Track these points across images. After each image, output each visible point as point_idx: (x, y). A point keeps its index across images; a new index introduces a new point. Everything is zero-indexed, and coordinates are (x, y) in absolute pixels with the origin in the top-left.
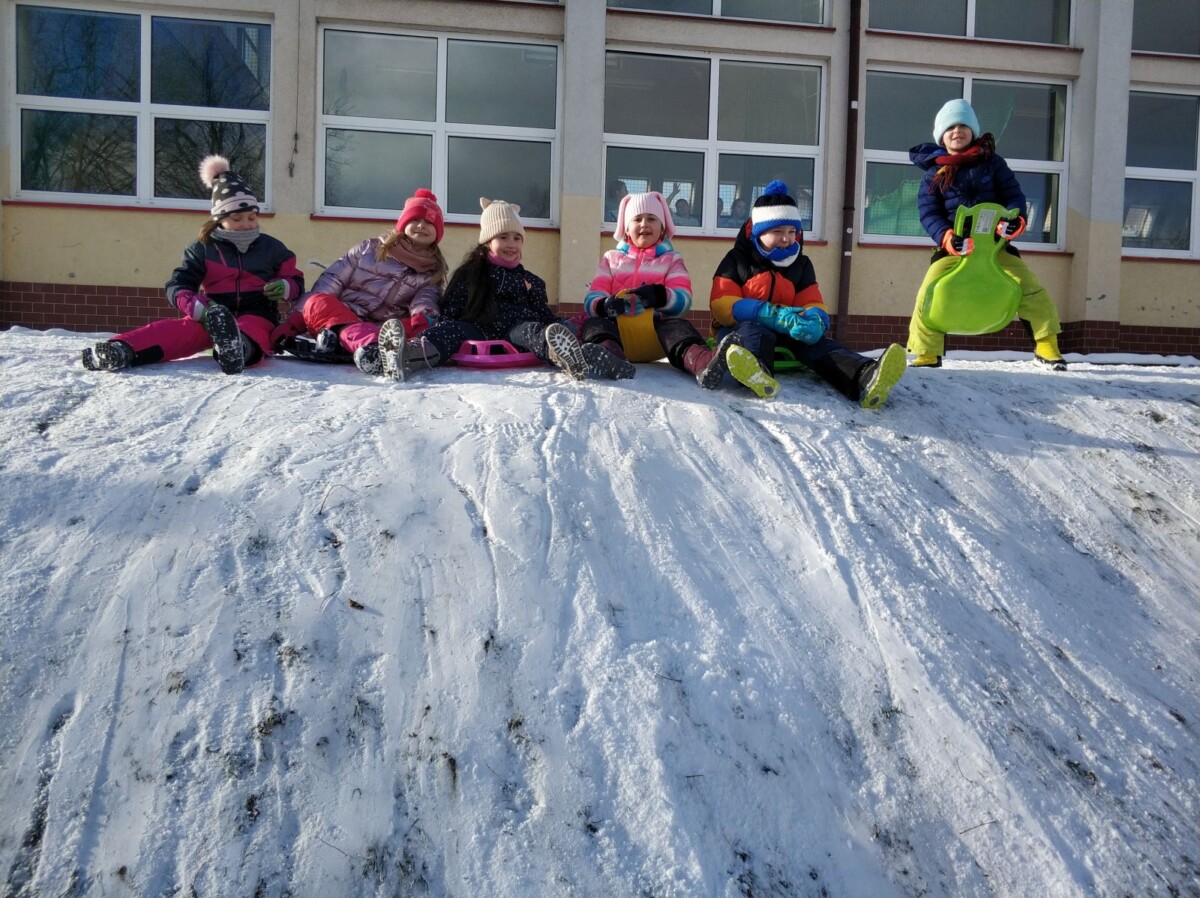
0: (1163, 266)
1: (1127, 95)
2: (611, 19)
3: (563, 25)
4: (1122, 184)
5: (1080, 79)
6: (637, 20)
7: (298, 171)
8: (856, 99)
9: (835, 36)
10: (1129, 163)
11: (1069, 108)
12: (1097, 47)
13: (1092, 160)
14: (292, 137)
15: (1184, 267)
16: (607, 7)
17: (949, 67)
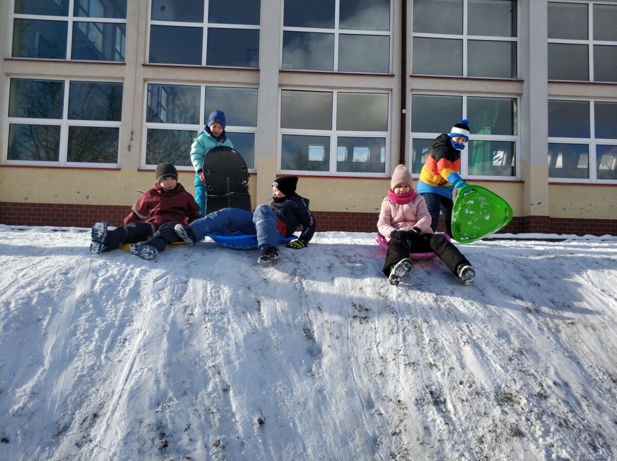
0: (574, 187)
1: (547, 101)
2: (282, 74)
3: (259, 78)
4: (547, 147)
5: (523, 95)
6: (296, 75)
7: (133, 149)
8: (405, 108)
9: (395, 78)
10: (550, 136)
11: (519, 109)
12: (530, 79)
13: (530, 135)
14: (131, 133)
15: (586, 188)
16: (281, 69)
17: (454, 91)
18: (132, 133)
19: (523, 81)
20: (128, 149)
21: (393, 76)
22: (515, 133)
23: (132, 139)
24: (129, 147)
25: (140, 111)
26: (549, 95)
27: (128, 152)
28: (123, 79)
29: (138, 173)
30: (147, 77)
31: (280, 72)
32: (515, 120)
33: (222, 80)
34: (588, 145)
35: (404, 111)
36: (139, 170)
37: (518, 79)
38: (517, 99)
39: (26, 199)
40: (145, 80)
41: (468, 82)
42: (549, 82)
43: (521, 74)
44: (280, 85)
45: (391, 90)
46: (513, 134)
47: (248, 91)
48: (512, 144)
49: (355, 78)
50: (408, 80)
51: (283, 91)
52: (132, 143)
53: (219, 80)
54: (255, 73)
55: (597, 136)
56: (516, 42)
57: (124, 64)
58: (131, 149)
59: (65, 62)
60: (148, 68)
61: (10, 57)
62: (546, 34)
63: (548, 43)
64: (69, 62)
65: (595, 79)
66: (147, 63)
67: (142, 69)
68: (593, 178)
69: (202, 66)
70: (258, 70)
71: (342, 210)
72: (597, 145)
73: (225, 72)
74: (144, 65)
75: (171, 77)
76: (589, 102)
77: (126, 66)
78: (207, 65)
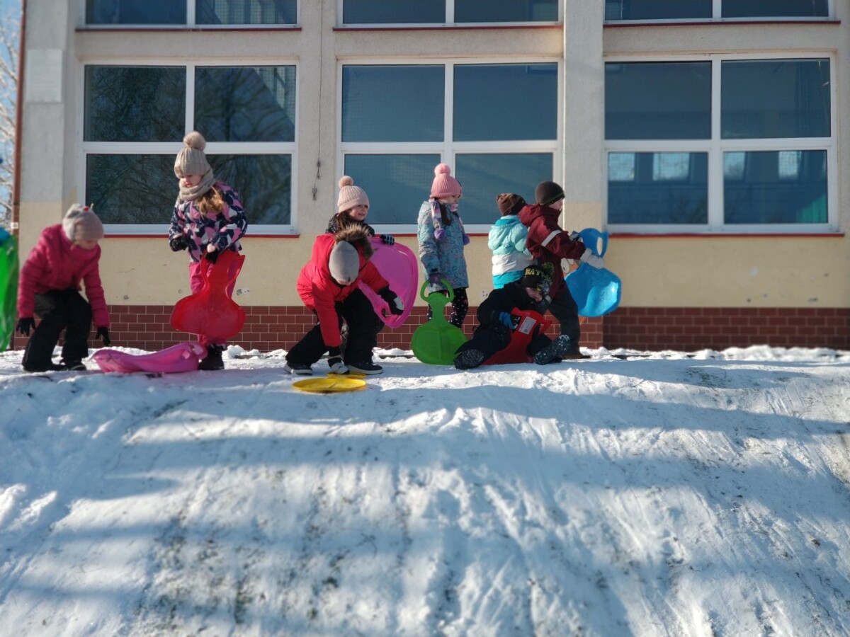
6: (635, 33)
9: (841, 27)
14: (315, 165)
16: (605, 23)
18: (319, 164)
20: (312, 194)
23: (318, 177)
24: (315, 193)
25: (332, 121)
27: (312, 201)
28: (297, 57)
30: (343, 54)
31: (606, 27)
39: (126, 298)
40: (337, 58)
45: (835, 51)
51: (609, 67)
52: (320, 185)
53: (482, 51)
54: (552, 33)
57: (297, 29)
58: (319, 194)
59: (188, 30)
60: (344, 34)
61: (83, 25)
64: (192, 30)
66: (341, 25)
67: (333, 35)
69: (447, 25)
70: (560, 27)
71: (741, 303)
73: (493, 35)
74: (336, 30)
75: (388, 50)
77: (302, 35)
78: (455, 21)
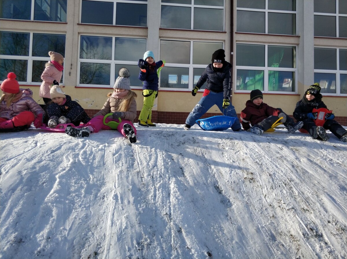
0: (328, 98)
1: (314, 48)
2: (161, 31)
3: (147, 33)
4: (313, 74)
5: (300, 45)
6: (169, 31)
7: (72, 74)
8: (233, 52)
9: (227, 34)
10: (315, 68)
11: (297, 53)
12: (304, 36)
13: (304, 67)
15: (334, 98)
16: (160, 28)
17: (261, 42)
18: (72, 65)
19: (300, 36)
20: (69, 75)
21: (225, 32)
22: (295, 66)
23: (71, 69)
24: (70, 73)
25: (76, 52)
26: (315, 45)
27: (69, 77)
28: (66, 32)
29: (75, 89)
30: (80, 32)
31: (160, 29)
32: (295, 59)
33: (126, 34)
34: (336, 74)
35: (232, 53)
36: (76, 87)
37: (297, 35)
38: (296, 47)
40: (79, 33)
41: (269, 37)
42: (315, 37)
43: (298, 33)
44: (160, 37)
45: (224, 41)
46: (293, 67)
47: (140, 40)
48: (293, 73)
49: (203, 33)
50: (234, 35)
51: (161, 41)
52: (72, 71)
53: (124, 34)
54: (145, 30)
55: (340, 69)
56: (296, 14)
57: (67, 23)
58: (71, 74)
59: (30, 21)
60: (81, 26)
62: (313, 9)
63: (314, 15)
64: (32, 21)
65: (340, 36)
66: (80, 23)
67: (77, 26)
68: (338, 93)
69: (113, 25)
70: (147, 28)
72: (340, 74)
73: (127, 29)
74: (78, 24)
75: (94, 31)
76: (336, 49)
77: (68, 25)
78: (116, 24)
